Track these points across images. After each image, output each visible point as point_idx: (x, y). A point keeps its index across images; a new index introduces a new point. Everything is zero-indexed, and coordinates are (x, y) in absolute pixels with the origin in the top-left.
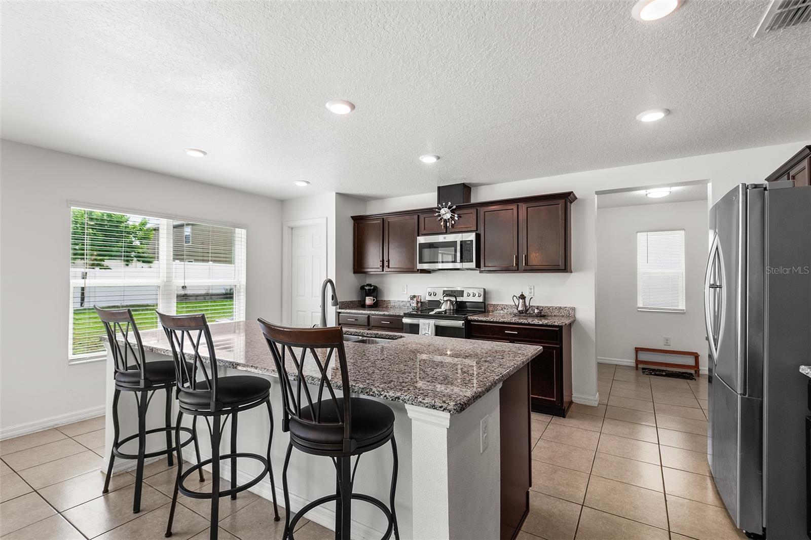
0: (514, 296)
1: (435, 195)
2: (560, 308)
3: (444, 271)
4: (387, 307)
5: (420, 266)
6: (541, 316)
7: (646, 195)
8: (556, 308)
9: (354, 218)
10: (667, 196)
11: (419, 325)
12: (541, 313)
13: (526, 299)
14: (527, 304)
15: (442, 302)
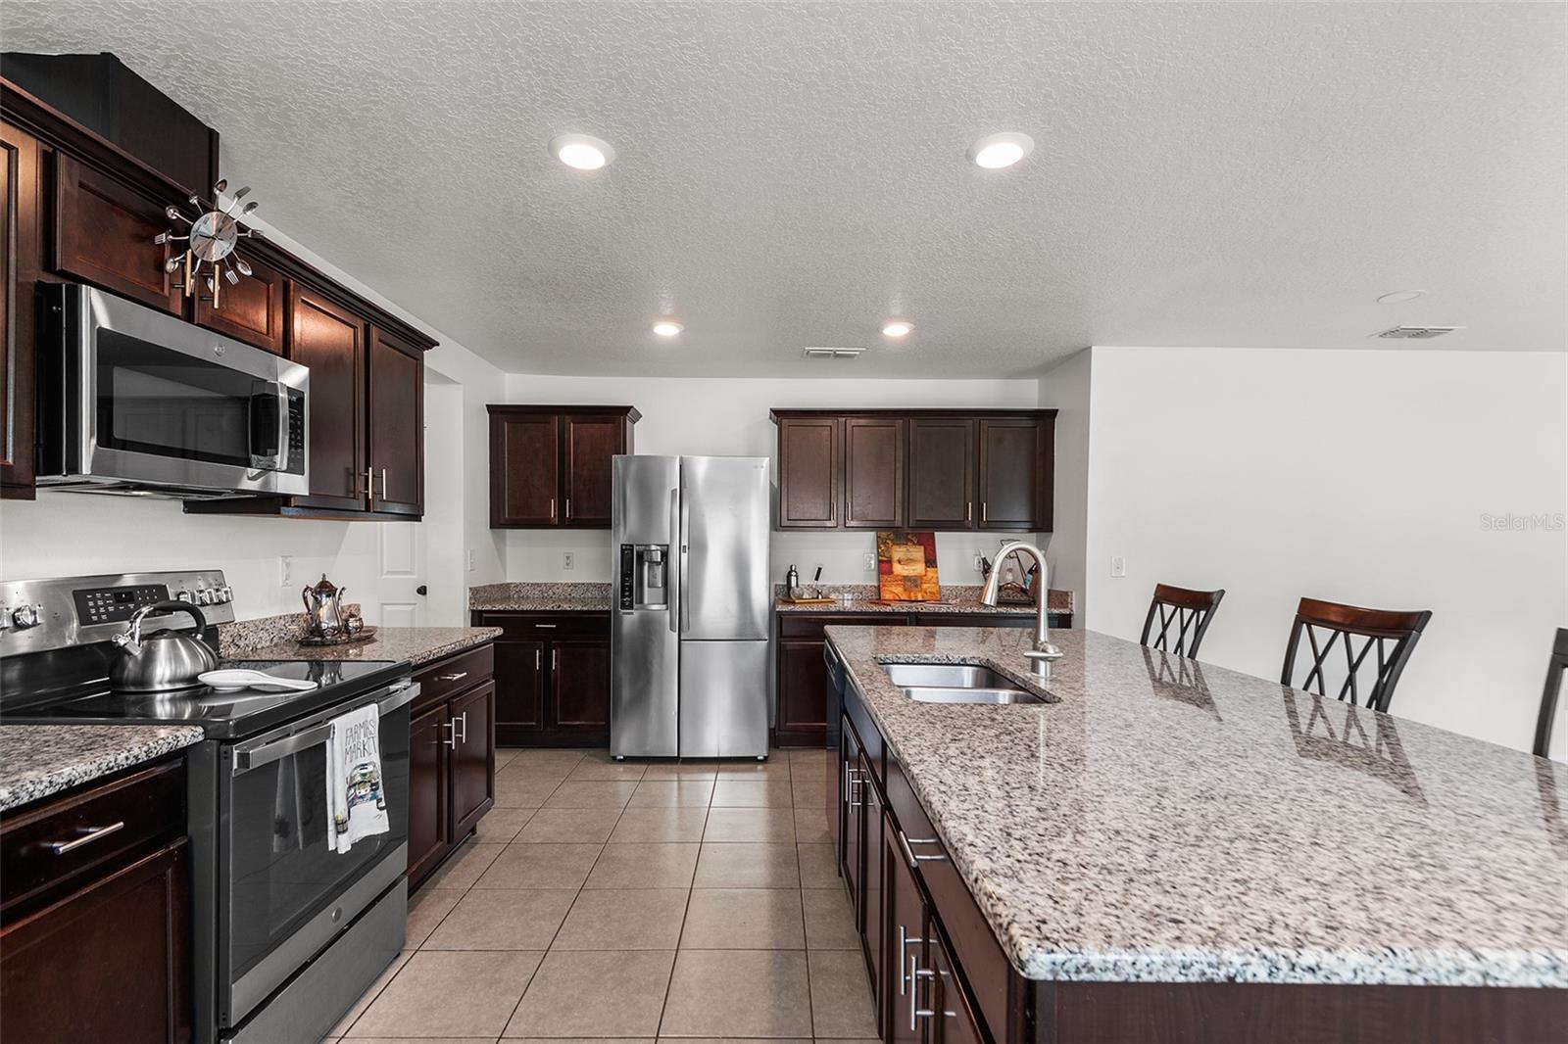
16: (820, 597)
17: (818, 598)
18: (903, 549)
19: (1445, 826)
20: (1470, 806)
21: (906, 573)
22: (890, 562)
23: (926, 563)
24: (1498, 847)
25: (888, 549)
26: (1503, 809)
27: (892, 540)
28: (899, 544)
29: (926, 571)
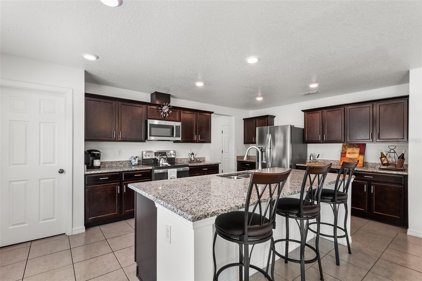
16: (317, 163)
17: (316, 163)
18: (351, 149)
21: (350, 157)
22: (345, 153)
23: (359, 154)
25: (346, 149)
27: (348, 146)
28: (350, 147)
29: (359, 157)
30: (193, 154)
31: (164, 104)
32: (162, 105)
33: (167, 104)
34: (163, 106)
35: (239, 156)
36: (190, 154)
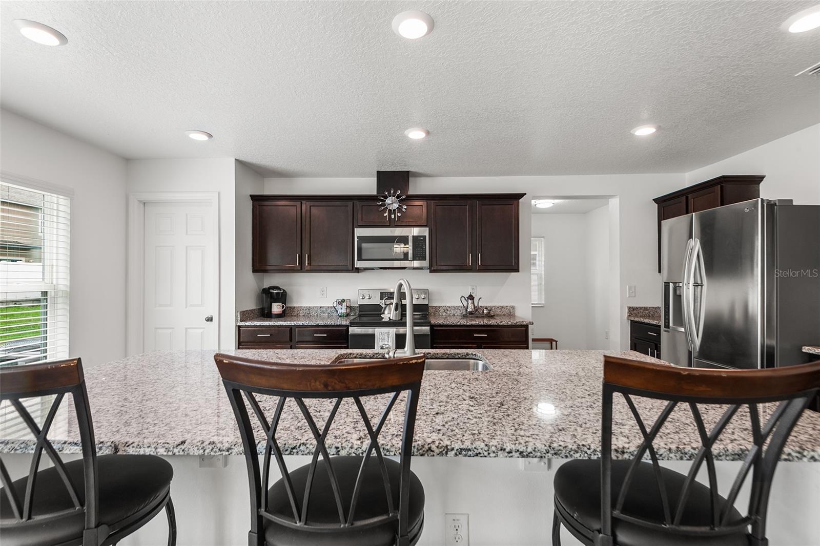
0: (462, 297)
1: (374, 180)
2: (502, 307)
3: (387, 270)
4: (298, 316)
5: (358, 264)
6: (488, 317)
7: (535, 205)
8: (498, 307)
9: (254, 198)
10: (550, 207)
11: (374, 335)
12: (489, 313)
13: (475, 299)
14: (476, 305)
15: (384, 306)
19: (112, 384)
20: (109, 392)
24: (93, 384)
26: (97, 396)
30: (471, 297)
31: (387, 193)
32: (382, 197)
33: (392, 192)
34: (386, 197)
35: (637, 308)
36: (463, 299)
